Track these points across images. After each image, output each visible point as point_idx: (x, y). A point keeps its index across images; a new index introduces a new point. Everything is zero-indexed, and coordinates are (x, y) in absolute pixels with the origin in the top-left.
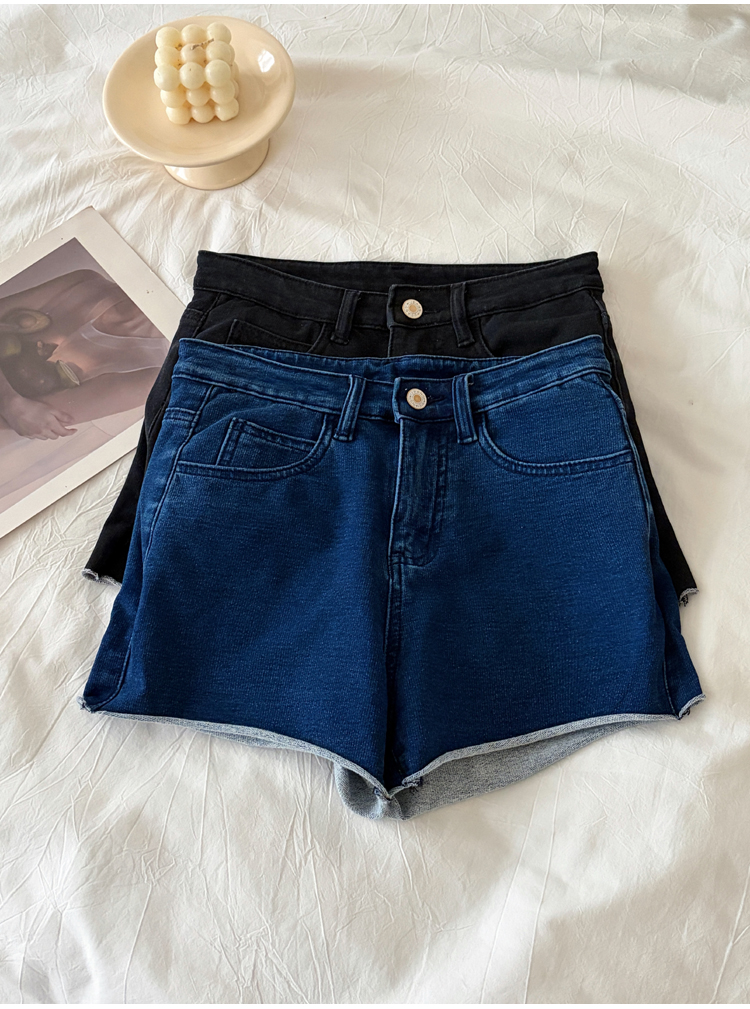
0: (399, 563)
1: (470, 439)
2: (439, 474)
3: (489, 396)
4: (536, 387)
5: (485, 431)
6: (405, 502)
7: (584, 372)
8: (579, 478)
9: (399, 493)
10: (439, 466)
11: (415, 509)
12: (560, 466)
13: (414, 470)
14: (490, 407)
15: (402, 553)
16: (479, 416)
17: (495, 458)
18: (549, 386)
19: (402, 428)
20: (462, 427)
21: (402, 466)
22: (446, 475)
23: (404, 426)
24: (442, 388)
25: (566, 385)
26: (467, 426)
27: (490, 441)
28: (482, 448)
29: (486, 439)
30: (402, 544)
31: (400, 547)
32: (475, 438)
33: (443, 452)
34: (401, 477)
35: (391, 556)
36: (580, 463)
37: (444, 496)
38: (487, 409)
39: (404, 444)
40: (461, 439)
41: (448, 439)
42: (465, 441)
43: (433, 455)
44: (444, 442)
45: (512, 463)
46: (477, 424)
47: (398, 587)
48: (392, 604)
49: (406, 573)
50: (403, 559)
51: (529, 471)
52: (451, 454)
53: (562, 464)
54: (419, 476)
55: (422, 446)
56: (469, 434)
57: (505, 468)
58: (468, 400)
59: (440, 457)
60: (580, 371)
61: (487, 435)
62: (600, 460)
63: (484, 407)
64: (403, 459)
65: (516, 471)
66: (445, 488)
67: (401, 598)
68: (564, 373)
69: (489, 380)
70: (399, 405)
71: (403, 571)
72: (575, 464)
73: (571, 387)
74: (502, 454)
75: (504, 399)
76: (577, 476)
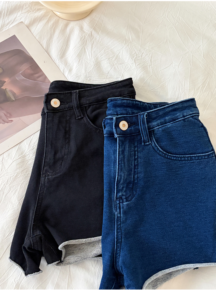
0: (119, 203)
1: (148, 143)
2: (135, 159)
3: (154, 123)
4: (173, 120)
5: (154, 140)
6: (121, 176)
7: (193, 115)
8: (193, 162)
9: (118, 172)
10: (135, 156)
11: (125, 177)
12: (186, 157)
13: (124, 161)
14: (155, 128)
15: (121, 198)
16: (151, 132)
17: (158, 152)
18: (179, 120)
19: (118, 142)
20: (145, 138)
21: (118, 160)
22: (138, 159)
23: (119, 141)
24: (134, 119)
25: (186, 120)
26: (147, 138)
27: (156, 144)
28: (153, 147)
29: (154, 143)
30: (120, 194)
31: (120, 196)
32: (150, 143)
33: (136, 149)
34: (118, 165)
35: (116, 201)
36: (194, 156)
37: (138, 168)
38: (154, 129)
39: (119, 150)
40: (144, 143)
41: (138, 143)
42: (146, 144)
43: (132, 151)
44: (136, 144)
45: (166, 154)
46: (150, 136)
47: (119, 215)
48: (117, 223)
49: (123, 208)
50: (121, 201)
51: (173, 158)
52: (139, 150)
53: (187, 156)
54: (126, 163)
55: (127, 149)
56: (147, 141)
57: (162, 156)
58: (146, 126)
59: (135, 152)
60: (191, 114)
61: (155, 142)
62: (203, 156)
63: (153, 128)
64: (119, 157)
65: (167, 158)
66: (137, 165)
67: (121, 220)
68: (185, 114)
69: (154, 115)
70: (116, 130)
71: (121, 207)
72: (192, 156)
73: (188, 121)
74: (161, 150)
75: (161, 125)
76: (192, 161)
